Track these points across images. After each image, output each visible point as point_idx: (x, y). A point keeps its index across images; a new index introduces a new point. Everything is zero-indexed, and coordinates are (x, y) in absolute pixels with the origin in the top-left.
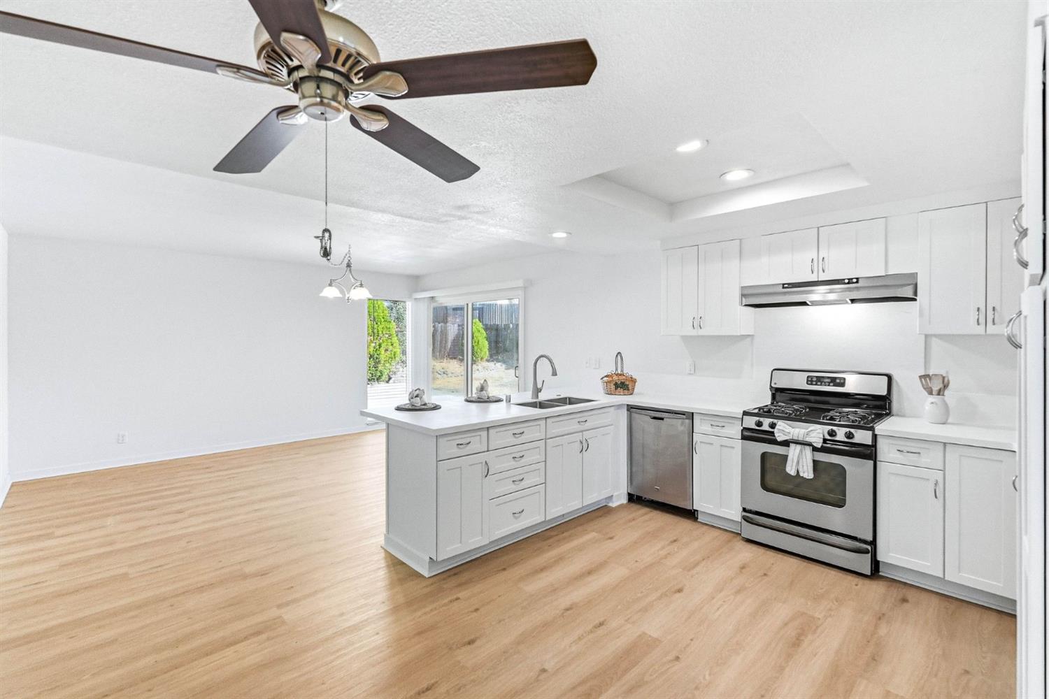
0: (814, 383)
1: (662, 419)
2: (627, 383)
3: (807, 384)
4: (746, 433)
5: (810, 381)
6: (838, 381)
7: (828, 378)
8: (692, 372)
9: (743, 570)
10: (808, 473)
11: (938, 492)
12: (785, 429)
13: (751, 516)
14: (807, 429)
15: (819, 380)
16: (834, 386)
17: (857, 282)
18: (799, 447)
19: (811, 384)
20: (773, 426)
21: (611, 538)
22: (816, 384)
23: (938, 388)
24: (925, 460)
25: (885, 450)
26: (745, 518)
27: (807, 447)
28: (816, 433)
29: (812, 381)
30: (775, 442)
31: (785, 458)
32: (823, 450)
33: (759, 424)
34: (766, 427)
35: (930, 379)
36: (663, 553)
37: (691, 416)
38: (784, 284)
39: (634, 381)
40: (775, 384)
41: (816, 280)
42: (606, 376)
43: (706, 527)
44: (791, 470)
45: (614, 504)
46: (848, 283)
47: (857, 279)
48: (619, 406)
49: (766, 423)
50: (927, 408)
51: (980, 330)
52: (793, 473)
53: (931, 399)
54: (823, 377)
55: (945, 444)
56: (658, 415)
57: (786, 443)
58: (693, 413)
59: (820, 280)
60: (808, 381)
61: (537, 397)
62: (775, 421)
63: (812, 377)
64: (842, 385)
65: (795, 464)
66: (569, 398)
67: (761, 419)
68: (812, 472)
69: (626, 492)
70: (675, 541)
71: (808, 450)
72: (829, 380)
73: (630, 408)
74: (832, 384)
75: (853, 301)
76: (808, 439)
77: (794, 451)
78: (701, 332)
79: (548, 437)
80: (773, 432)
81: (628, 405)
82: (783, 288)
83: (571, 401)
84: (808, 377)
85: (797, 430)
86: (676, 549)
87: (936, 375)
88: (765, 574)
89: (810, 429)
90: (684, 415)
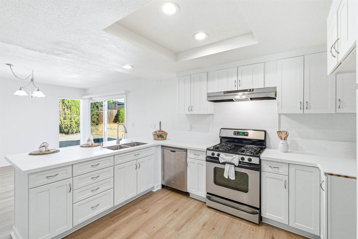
0: (236, 134)
1: (175, 151)
2: (163, 135)
4: (207, 159)
5: (235, 133)
6: (245, 134)
7: (242, 132)
8: (190, 130)
9: (204, 227)
10: (233, 178)
11: (287, 185)
12: (224, 157)
13: (210, 195)
14: (232, 157)
15: (238, 133)
16: (244, 136)
17: (253, 91)
18: (229, 165)
19: (235, 135)
20: (219, 155)
21: (146, 212)
22: (237, 135)
23: (285, 137)
24: (281, 171)
25: (265, 167)
26: (207, 197)
27: (233, 165)
28: (236, 158)
29: (235, 134)
30: (219, 163)
31: (223, 170)
32: (239, 166)
33: (213, 154)
34: (216, 156)
35: (281, 133)
36: (169, 219)
37: (186, 150)
38: (224, 92)
39: (166, 134)
40: (221, 135)
41: (237, 90)
42: (155, 132)
43: (192, 200)
44: (226, 176)
45: (154, 190)
46: (249, 91)
47: (253, 89)
48: (158, 146)
49: (216, 153)
50: (280, 145)
51: (301, 112)
52: (227, 177)
53: (282, 141)
54: (240, 132)
55: (289, 164)
56: (173, 150)
57: (224, 163)
58: (187, 149)
59: (238, 90)
60: (234, 133)
61: (119, 143)
62: (220, 153)
63: (236, 132)
64: (247, 135)
65: (227, 173)
66: (137, 142)
67: (214, 152)
68: (234, 177)
69: (161, 184)
70: (177, 210)
71: (233, 167)
72: (242, 133)
73: (163, 146)
74: (243, 135)
75: (251, 99)
76: (233, 162)
77: (227, 167)
78: (192, 113)
79: (115, 165)
80: (218, 158)
81: (161, 145)
82: (224, 93)
83: (138, 144)
84: (234, 132)
85: (228, 157)
86: (175, 217)
87: (283, 131)
88: (214, 229)
89: (234, 157)
90: (183, 150)
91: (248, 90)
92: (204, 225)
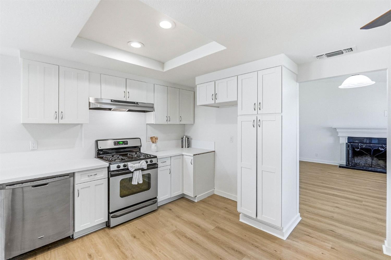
0: (117, 144)
1: (46, 184)
3: (114, 145)
5: (115, 144)
6: (125, 142)
7: (122, 141)
10: (141, 181)
12: (132, 166)
15: (118, 143)
17: (139, 104)
18: (137, 172)
19: (116, 145)
20: (126, 166)
22: (118, 145)
23: (155, 141)
24: (167, 163)
28: (143, 163)
29: (116, 144)
31: (132, 178)
34: (122, 167)
35: (153, 139)
37: (73, 175)
38: (112, 100)
40: (100, 147)
41: (125, 100)
49: (122, 165)
54: (120, 142)
55: (171, 157)
57: (133, 172)
58: (74, 173)
59: (127, 101)
60: (114, 144)
62: (125, 163)
63: (116, 142)
64: (127, 144)
65: (137, 179)
67: (118, 164)
71: (140, 171)
72: (122, 143)
74: (123, 144)
75: (129, 110)
76: (141, 167)
77: (135, 174)
82: (112, 102)
84: (114, 142)
85: (137, 164)
87: (154, 137)
88: (143, 232)
89: (141, 163)
90: (68, 175)
91: (135, 102)
92: (135, 237)
